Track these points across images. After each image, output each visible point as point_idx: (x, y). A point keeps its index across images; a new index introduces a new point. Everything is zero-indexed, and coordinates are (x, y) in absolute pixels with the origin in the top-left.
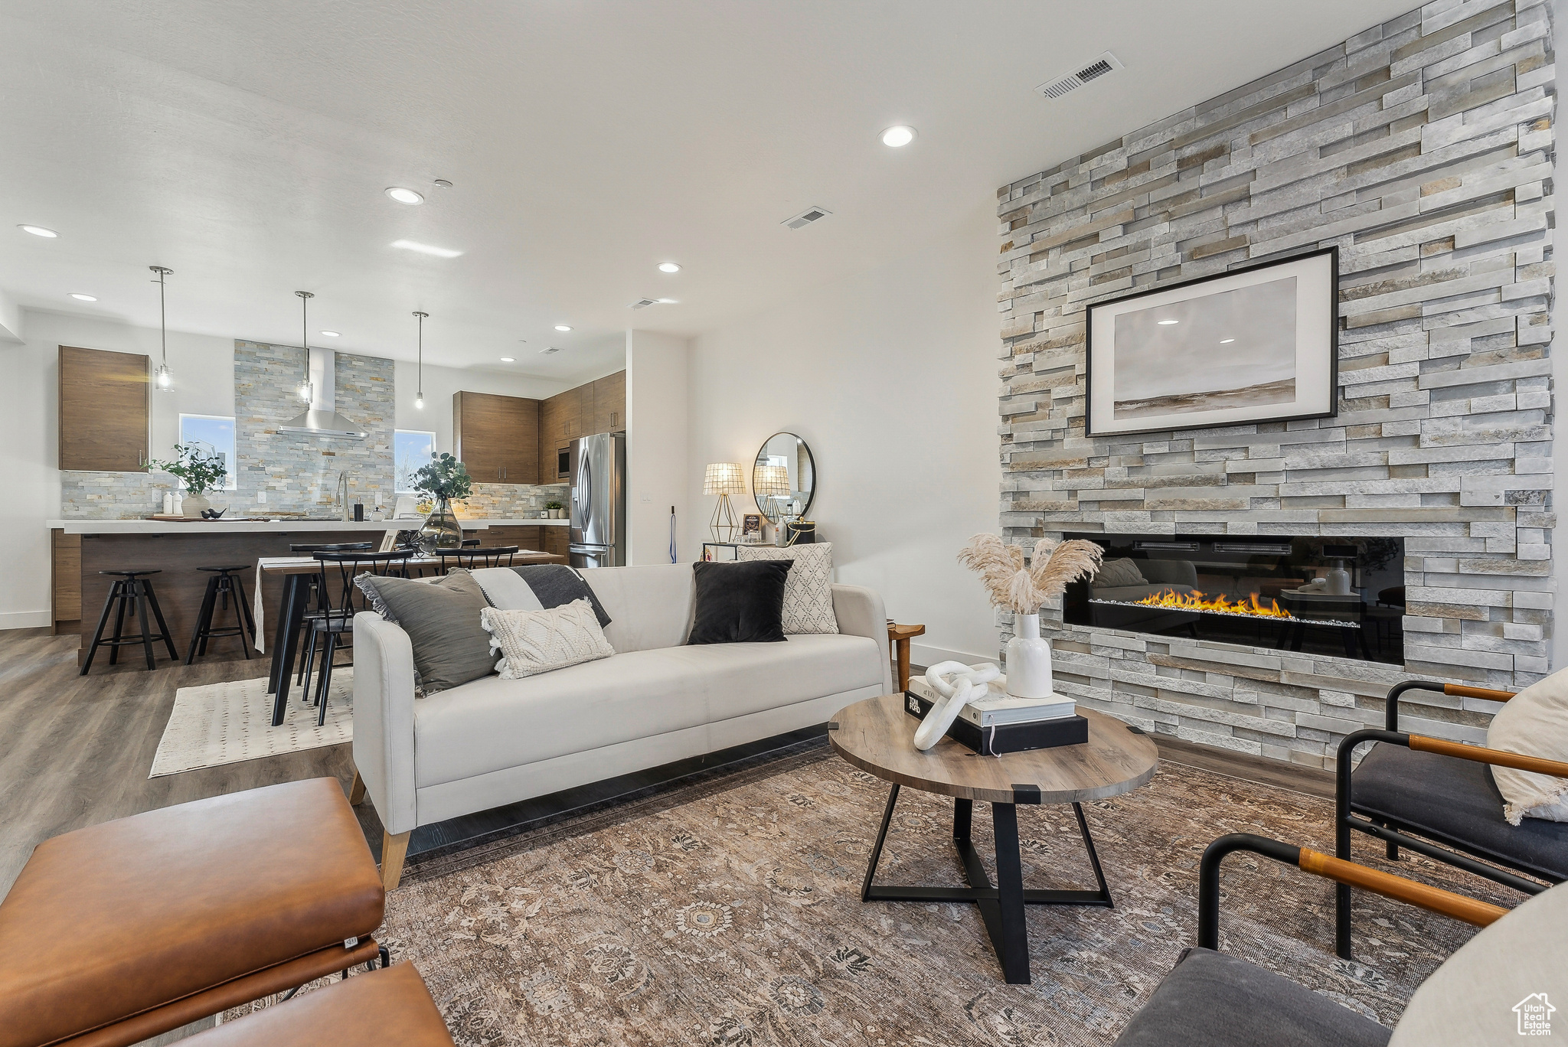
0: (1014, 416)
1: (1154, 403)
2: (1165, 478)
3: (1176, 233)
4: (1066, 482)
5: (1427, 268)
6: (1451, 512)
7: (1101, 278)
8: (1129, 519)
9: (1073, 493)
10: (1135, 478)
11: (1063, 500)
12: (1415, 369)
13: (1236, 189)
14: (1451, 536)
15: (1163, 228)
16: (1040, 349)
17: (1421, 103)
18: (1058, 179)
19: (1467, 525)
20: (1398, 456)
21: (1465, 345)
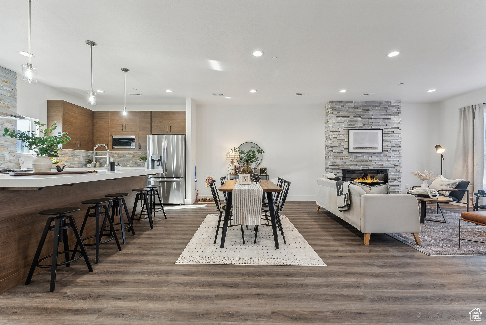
0: (333, 147)
1: (360, 148)
2: (360, 160)
3: (362, 121)
4: (343, 160)
5: (391, 135)
6: (394, 166)
7: (349, 125)
8: (354, 167)
9: (345, 162)
10: (355, 160)
11: (343, 163)
12: (390, 148)
13: (371, 117)
14: (393, 169)
15: (360, 119)
16: (338, 135)
17: (391, 113)
18: (342, 104)
19: (395, 168)
20: (389, 159)
21: (395, 146)
